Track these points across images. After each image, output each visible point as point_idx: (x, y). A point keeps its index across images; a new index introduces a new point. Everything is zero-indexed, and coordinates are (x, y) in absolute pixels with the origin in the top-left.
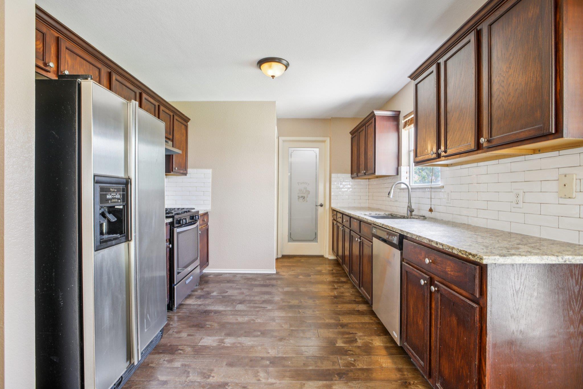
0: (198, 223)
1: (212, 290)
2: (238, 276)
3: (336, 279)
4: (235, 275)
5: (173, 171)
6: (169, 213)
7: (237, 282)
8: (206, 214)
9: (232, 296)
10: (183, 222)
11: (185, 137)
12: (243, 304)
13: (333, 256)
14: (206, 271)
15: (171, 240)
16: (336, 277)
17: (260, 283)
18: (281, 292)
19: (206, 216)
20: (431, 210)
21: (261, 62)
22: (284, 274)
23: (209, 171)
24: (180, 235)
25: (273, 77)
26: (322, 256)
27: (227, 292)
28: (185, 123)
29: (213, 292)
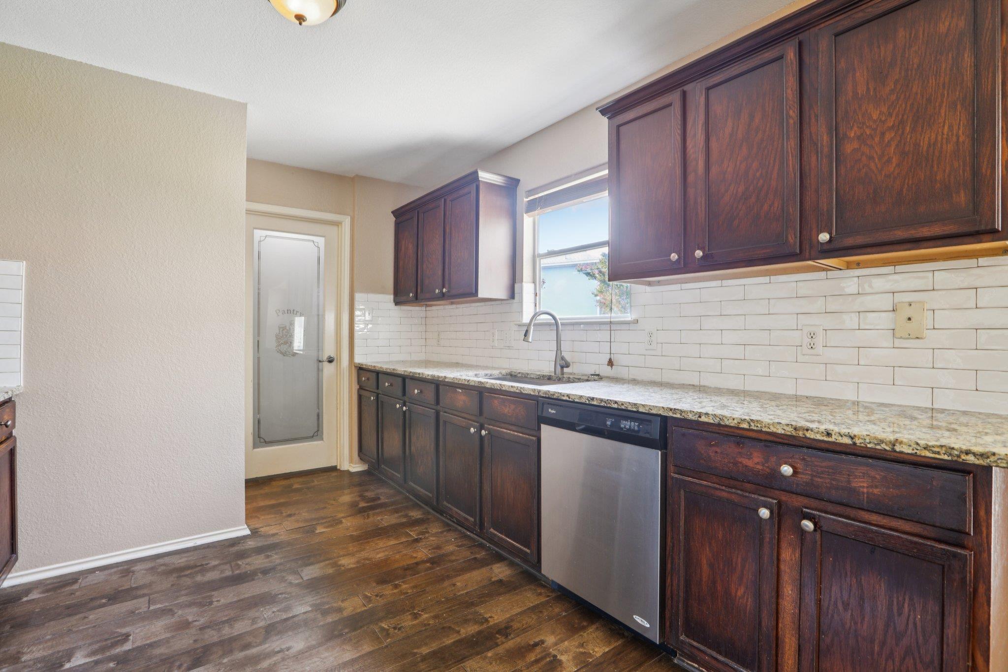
1: (61, 648)
2: (138, 567)
3: (400, 517)
4: (126, 568)
7: (145, 591)
8: (6, 401)
9: (151, 645)
12: (208, 662)
13: (360, 465)
16: (396, 511)
17: (224, 575)
18: (298, 585)
19: (7, 410)
20: (611, 363)
22: (272, 530)
23: (20, 268)
25: (300, 18)
26: (334, 469)
27: (126, 637)
29: (69, 655)
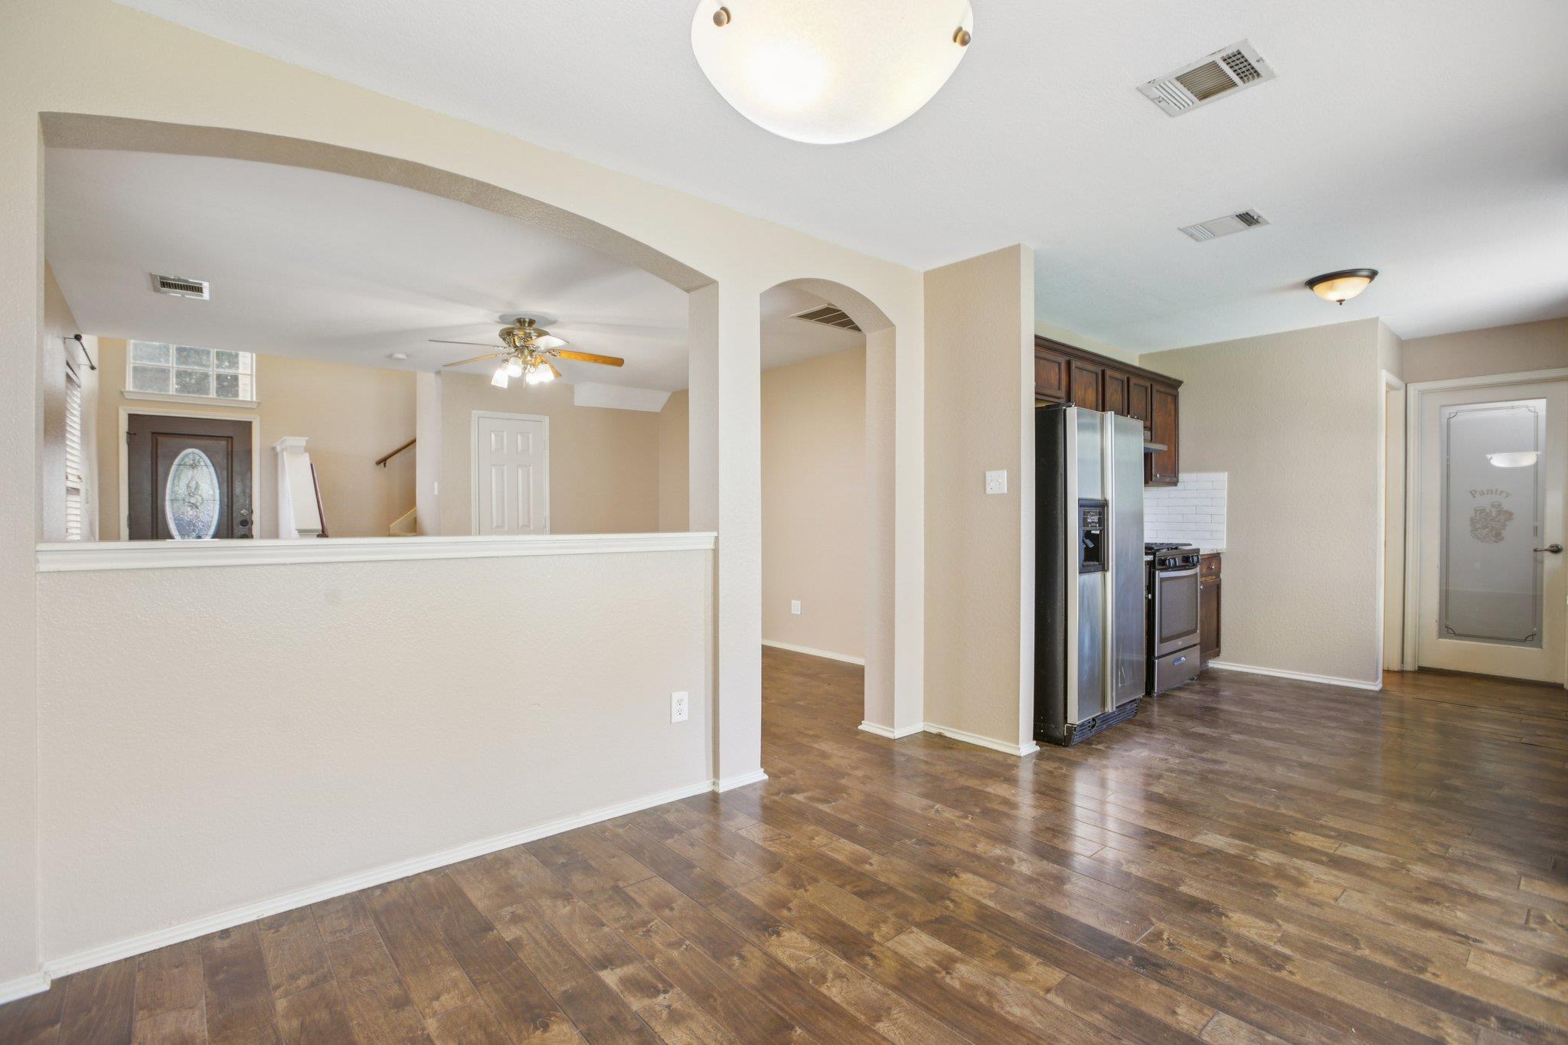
0: (1198, 570)
5: (1151, 480)
6: (1150, 549)
8: (1216, 557)
10: (1169, 563)
11: (1173, 418)
14: (1213, 664)
15: (1150, 588)
19: (1215, 560)
21: (1312, 283)
22: (1401, 694)
23: (1224, 477)
24: (1165, 584)
25: (1341, 302)
28: (1172, 392)
